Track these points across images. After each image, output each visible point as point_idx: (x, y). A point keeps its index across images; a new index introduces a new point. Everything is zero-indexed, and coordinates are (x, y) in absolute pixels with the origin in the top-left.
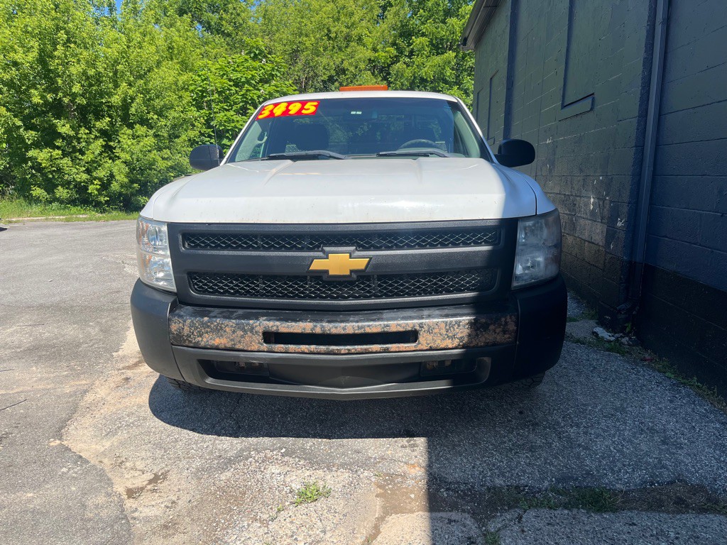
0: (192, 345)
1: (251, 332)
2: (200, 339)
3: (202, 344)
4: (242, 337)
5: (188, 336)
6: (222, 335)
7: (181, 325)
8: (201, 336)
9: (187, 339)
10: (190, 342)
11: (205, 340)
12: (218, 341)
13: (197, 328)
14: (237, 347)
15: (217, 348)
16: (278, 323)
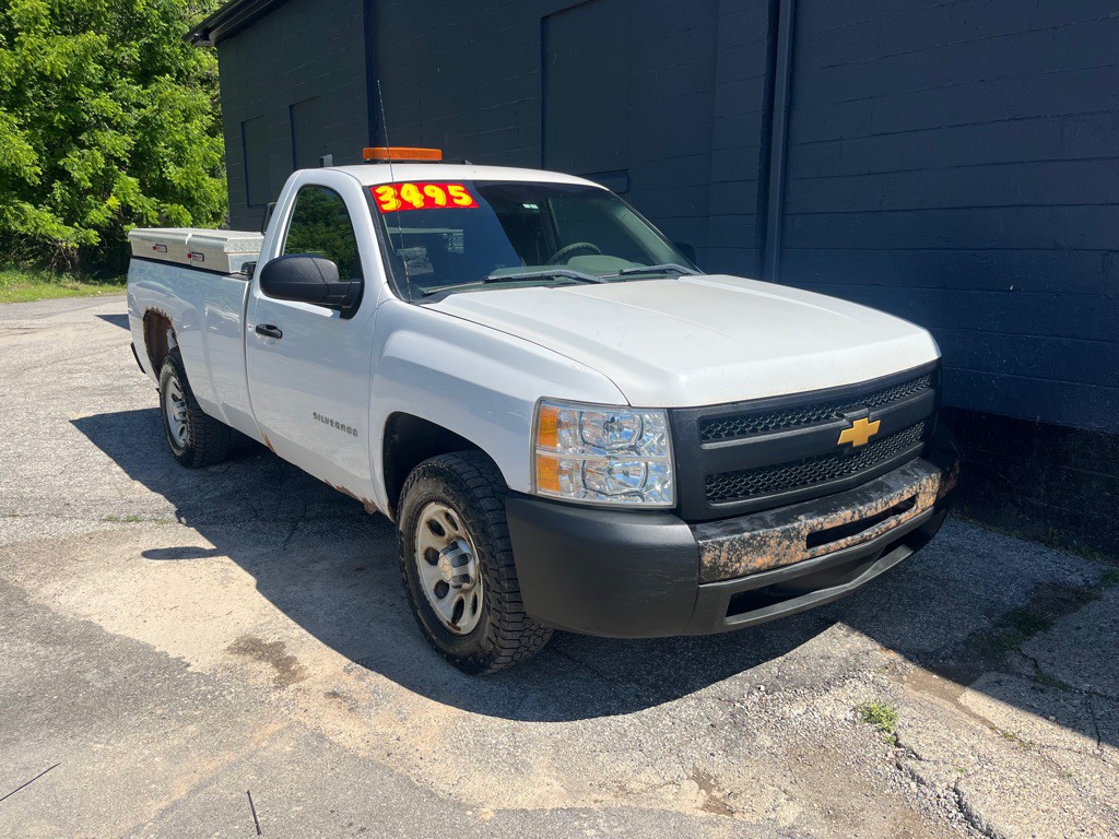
0: (728, 576)
1: (798, 538)
2: (738, 565)
3: (741, 571)
4: (788, 547)
5: (726, 565)
6: (764, 553)
7: (717, 552)
8: (739, 561)
9: (723, 570)
10: (727, 572)
11: (743, 564)
12: (760, 561)
13: (737, 550)
14: (781, 563)
15: (759, 571)
16: (821, 519)
